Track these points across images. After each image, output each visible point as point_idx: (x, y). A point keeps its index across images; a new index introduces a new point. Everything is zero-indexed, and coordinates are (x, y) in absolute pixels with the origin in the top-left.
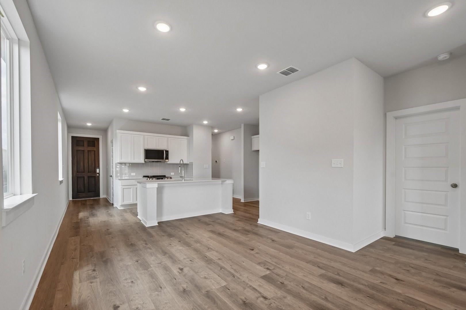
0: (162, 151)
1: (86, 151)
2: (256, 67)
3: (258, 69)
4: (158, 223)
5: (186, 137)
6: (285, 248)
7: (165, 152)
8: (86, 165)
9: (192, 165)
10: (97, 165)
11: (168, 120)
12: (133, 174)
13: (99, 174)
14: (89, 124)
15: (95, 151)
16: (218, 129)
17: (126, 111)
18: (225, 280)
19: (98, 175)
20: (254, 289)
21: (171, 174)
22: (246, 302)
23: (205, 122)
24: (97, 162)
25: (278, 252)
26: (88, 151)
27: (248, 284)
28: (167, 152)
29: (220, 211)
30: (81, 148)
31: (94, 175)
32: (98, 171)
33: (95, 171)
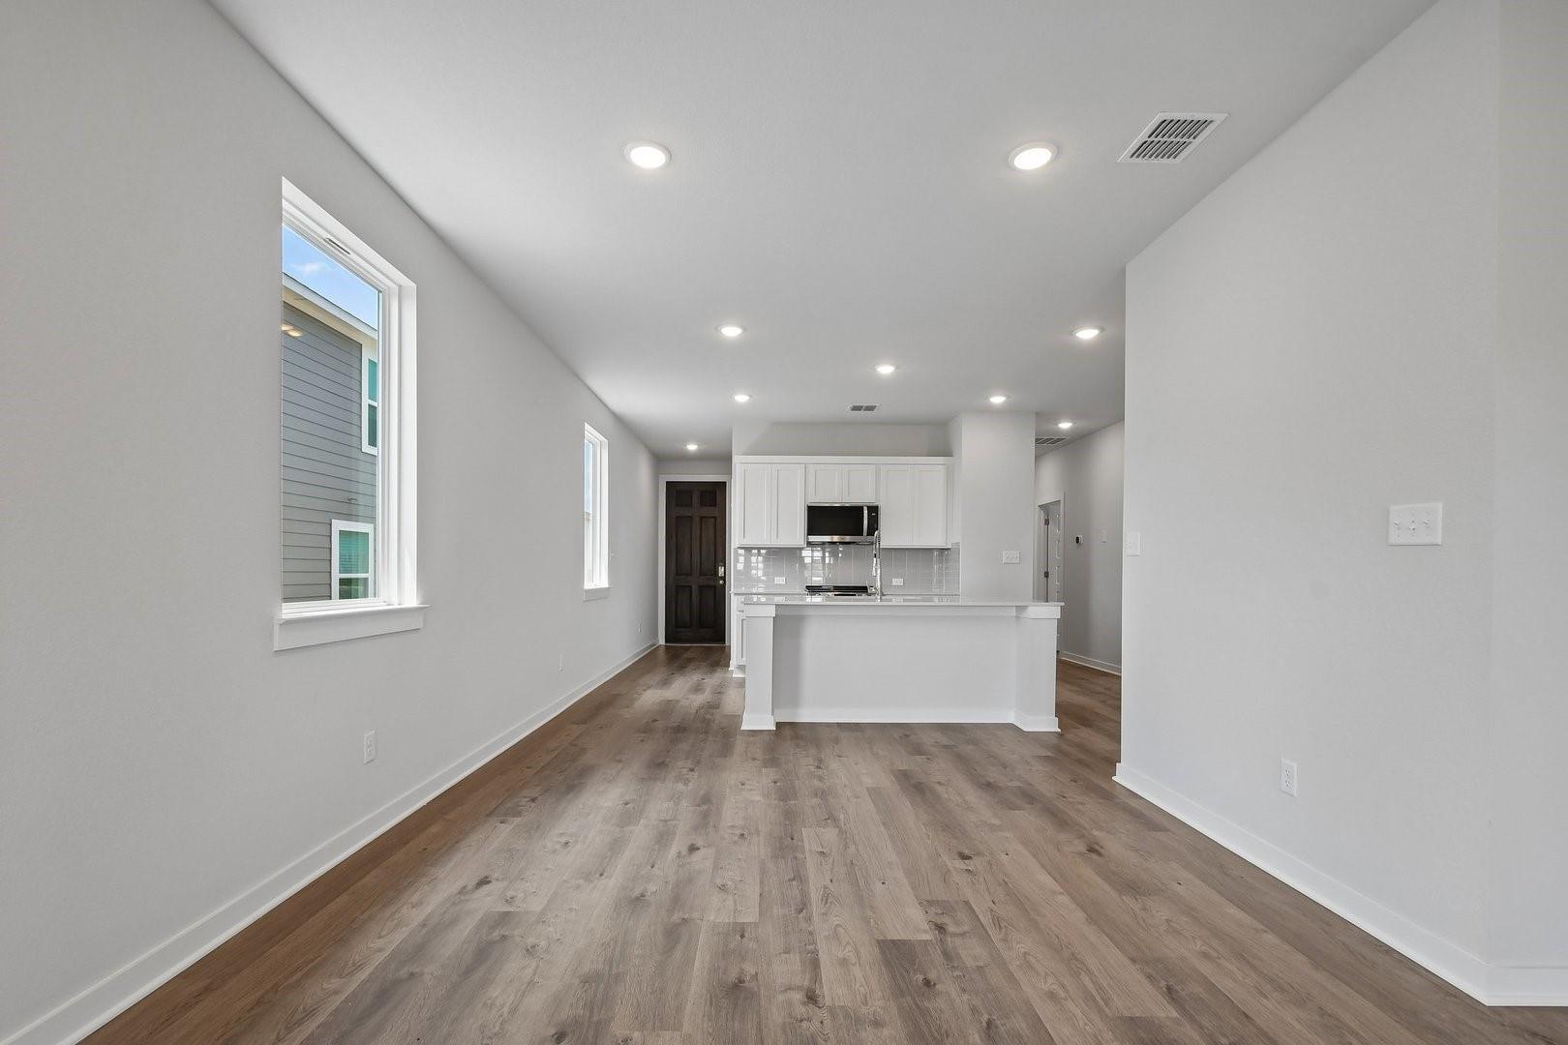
0: (858, 510)
1: (697, 519)
2: (1007, 164)
3: (1015, 169)
4: (778, 725)
5: (940, 460)
6: (1107, 887)
7: (866, 512)
8: (696, 558)
9: (958, 551)
10: (719, 556)
11: (870, 408)
12: (780, 580)
13: (724, 578)
14: (692, 447)
15: (715, 518)
16: (1072, 417)
17: (742, 398)
18: (763, 912)
19: (721, 582)
20: (815, 964)
21: (894, 584)
22: (746, 985)
23: (998, 400)
24: (720, 552)
25: (1058, 888)
26: (702, 518)
27: (814, 943)
28: (874, 510)
29: (1010, 718)
30: (686, 512)
31: (712, 583)
32: (721, 571)
33: (716, 572)
